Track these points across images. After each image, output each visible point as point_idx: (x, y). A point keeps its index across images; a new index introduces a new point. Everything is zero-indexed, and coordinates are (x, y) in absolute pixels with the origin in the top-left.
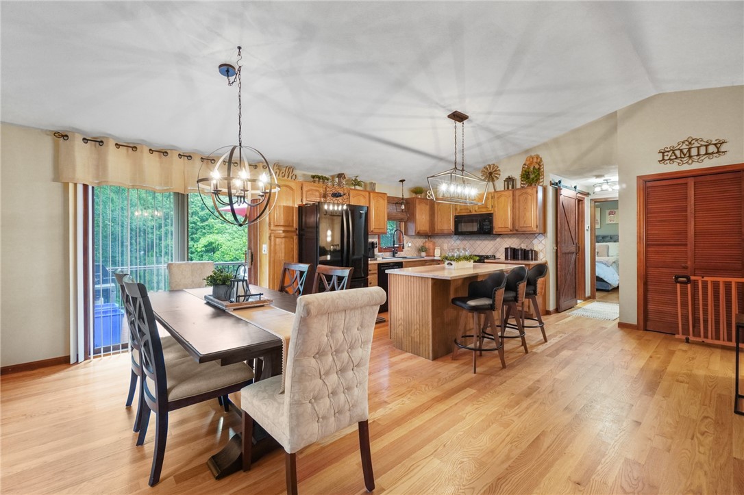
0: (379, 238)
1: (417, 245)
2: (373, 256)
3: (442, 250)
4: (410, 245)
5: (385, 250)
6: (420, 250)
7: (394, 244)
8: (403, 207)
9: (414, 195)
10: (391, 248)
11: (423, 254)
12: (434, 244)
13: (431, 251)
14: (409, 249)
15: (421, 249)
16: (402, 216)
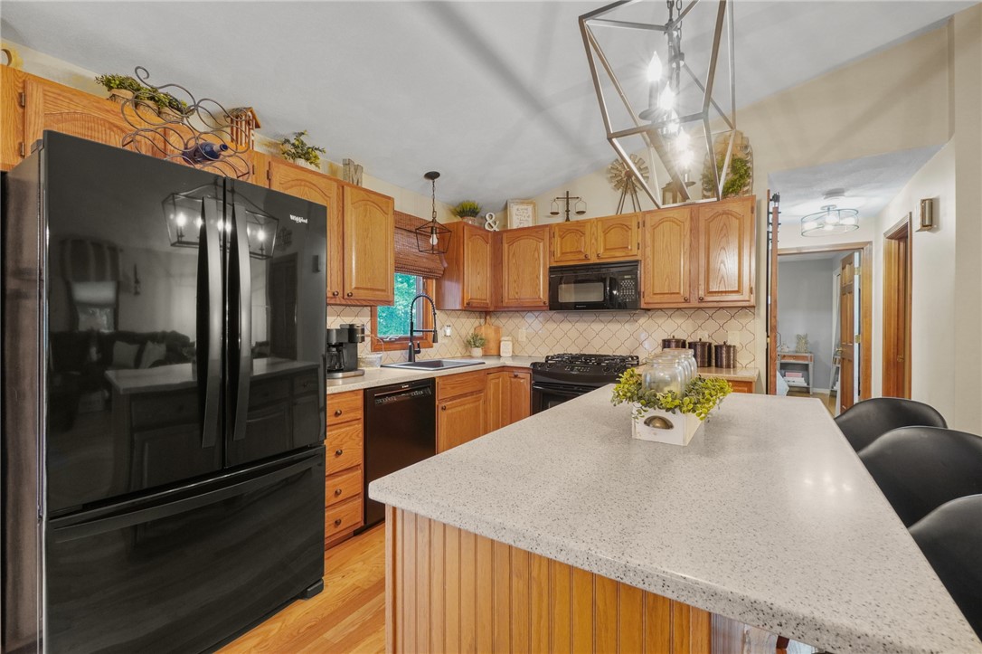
0: (373, 315)
1: (463, 332)
2: (353, 366)
3: (515, 342)
4: (448, 332)
5: (390, 345)
6: (469, 342)
7: (412, 331)
8: (434, 240)
9: (457, 219)
10: (406, 339)
11: (478, 352)
12: (497, 330)
13: (492, 345)
14: (446, 341)
15: (473, 342)
16: (431, 265)
